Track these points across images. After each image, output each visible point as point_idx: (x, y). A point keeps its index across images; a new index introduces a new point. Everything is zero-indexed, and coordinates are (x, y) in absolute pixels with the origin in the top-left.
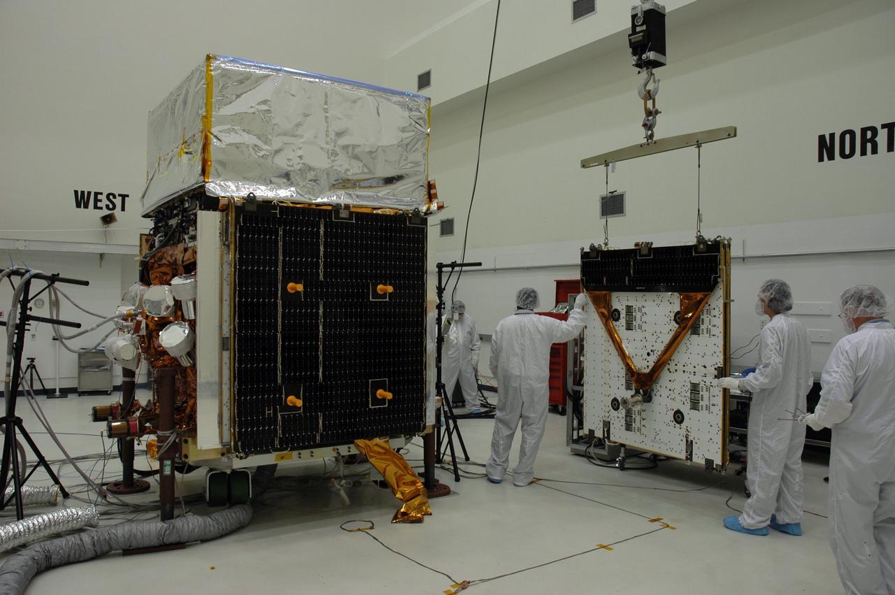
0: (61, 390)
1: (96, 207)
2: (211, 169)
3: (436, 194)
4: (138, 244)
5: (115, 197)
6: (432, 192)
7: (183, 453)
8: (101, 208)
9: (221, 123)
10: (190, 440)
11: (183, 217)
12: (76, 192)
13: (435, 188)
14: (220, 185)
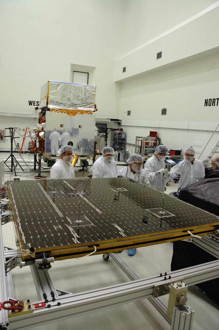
0: (25, 152)
1: (34, 105)
2: (49, 103)
4: (38, 115)
5: (39, 102)
7: (42, 155)
8: (35, 105)
9: (50, 94)
10: (44, 153)
12: (29, 101)
14: (50, 106)
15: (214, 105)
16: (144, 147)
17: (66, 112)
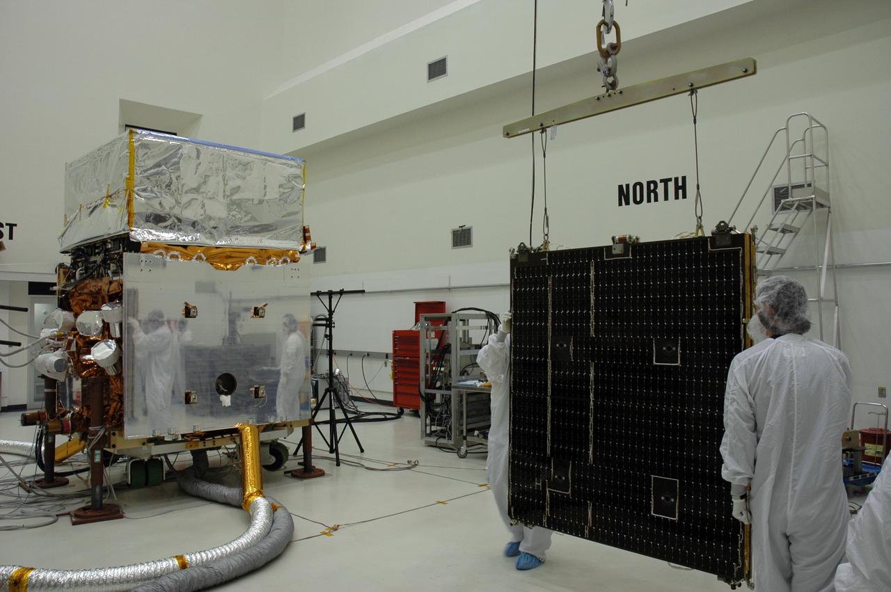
2: (135, 220)
3: (309, 237)
6: (307, 235)
7: (112, 444)
10: (118, 433)
11: (105, 255)
13: (309, 232)
14: (141, 234)
15: (656, 200)
16: (458, 348)
17: (202, 255)
